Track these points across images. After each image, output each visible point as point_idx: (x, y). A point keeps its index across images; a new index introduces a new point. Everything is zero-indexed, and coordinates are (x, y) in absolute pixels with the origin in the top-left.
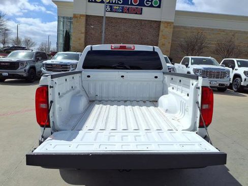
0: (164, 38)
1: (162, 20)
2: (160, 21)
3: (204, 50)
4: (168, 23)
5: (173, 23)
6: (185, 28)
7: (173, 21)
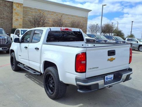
0: (17, 15)
1: (14, 1)
2: (13, 2)
3: (46, 25)
4: (19, 4)
5: (22, 4)
6: (30, 8)
7: (22, 3)
